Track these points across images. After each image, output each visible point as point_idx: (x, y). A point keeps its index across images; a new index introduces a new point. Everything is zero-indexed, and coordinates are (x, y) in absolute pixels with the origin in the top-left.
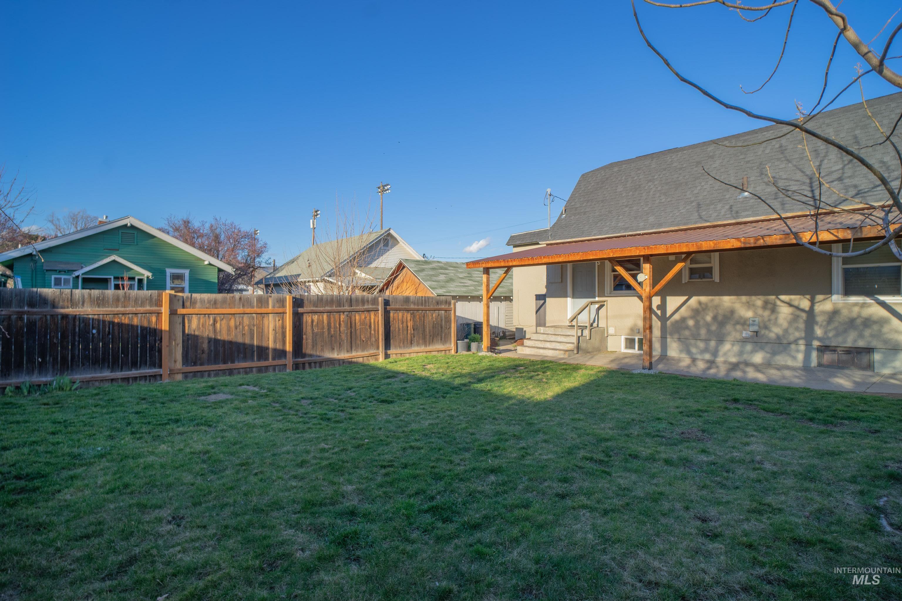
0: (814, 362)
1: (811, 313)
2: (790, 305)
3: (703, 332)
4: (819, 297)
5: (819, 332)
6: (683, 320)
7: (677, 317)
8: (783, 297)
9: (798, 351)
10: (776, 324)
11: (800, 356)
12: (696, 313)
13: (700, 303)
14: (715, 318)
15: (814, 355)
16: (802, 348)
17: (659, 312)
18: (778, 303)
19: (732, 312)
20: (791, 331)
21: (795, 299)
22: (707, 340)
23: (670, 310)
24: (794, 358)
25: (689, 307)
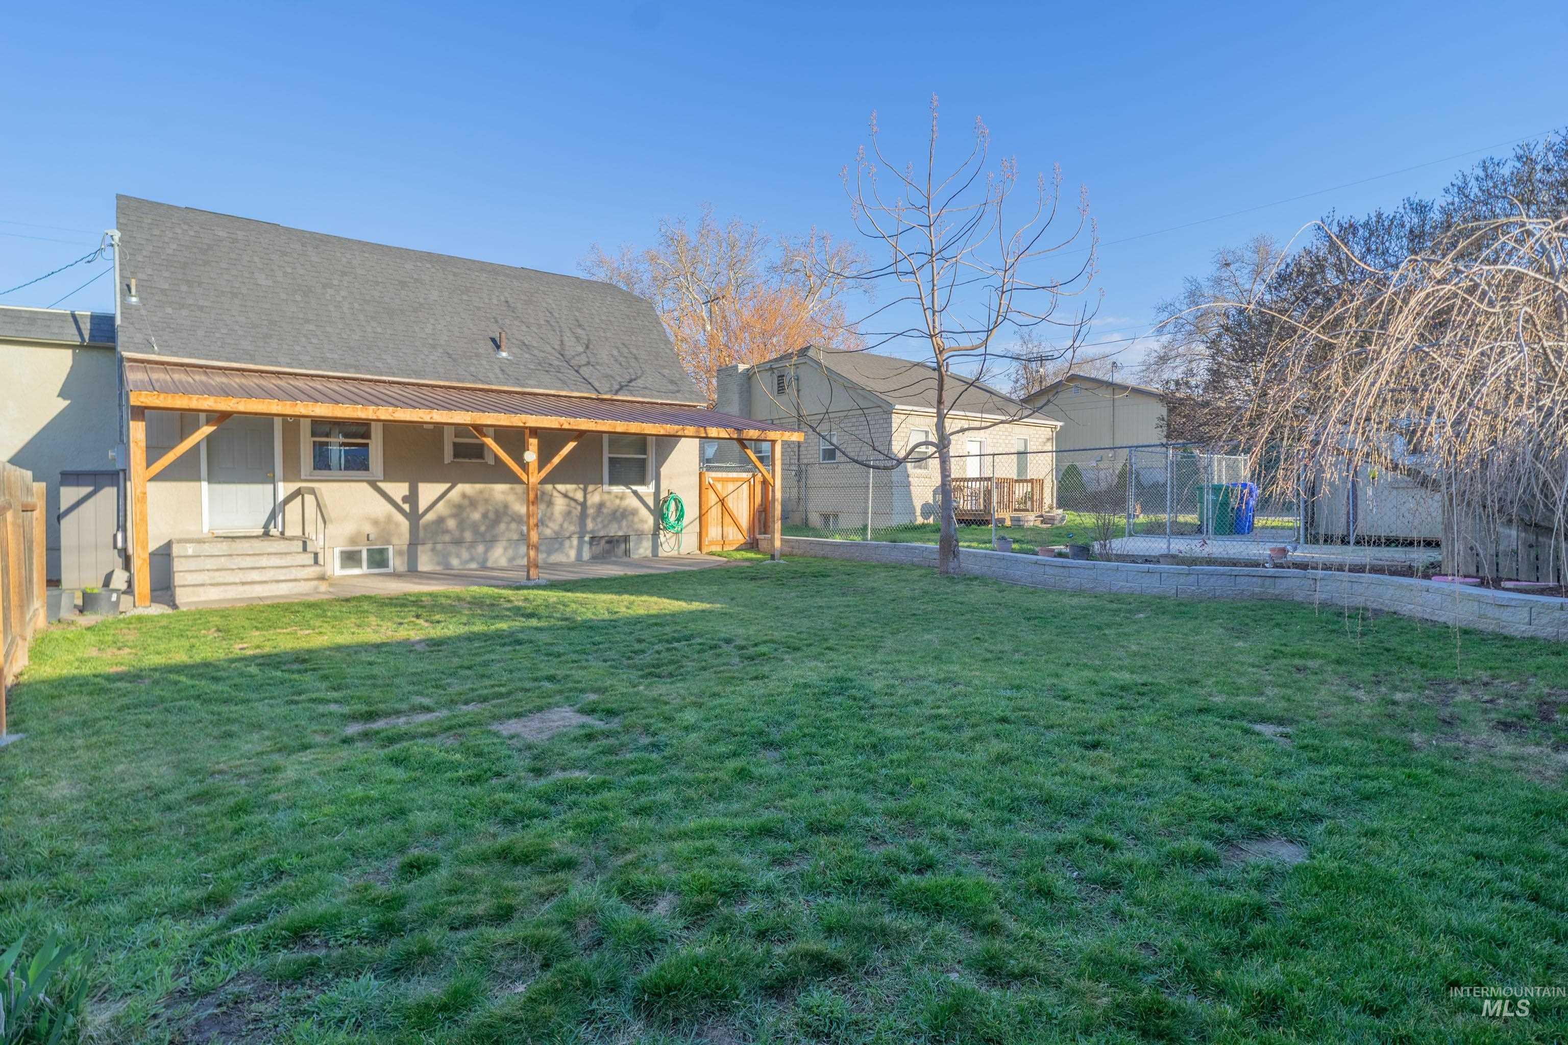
0: (586, 555)
1: (584, 505)
2: (565, 496)
3: (468, 536)
4: (591, 488)
5: (590, 525)
6: (441, 520)
7: (430, 516)
8: (560, 487)
9: (571, 547)
10: (550, 518)
11: (573, 554)
12: (459, 510)
13: (464, 496)
14: (485, 516)
15: (586, 548)
16: (575, 542)
17: (406, 507)
18: (555, 494)
19: (506, 506)
20: (566, 525)
21: (570, 487)
22: (473, 544)
23: (423, 505)
24: (568, 556)
25: (449, 501)
